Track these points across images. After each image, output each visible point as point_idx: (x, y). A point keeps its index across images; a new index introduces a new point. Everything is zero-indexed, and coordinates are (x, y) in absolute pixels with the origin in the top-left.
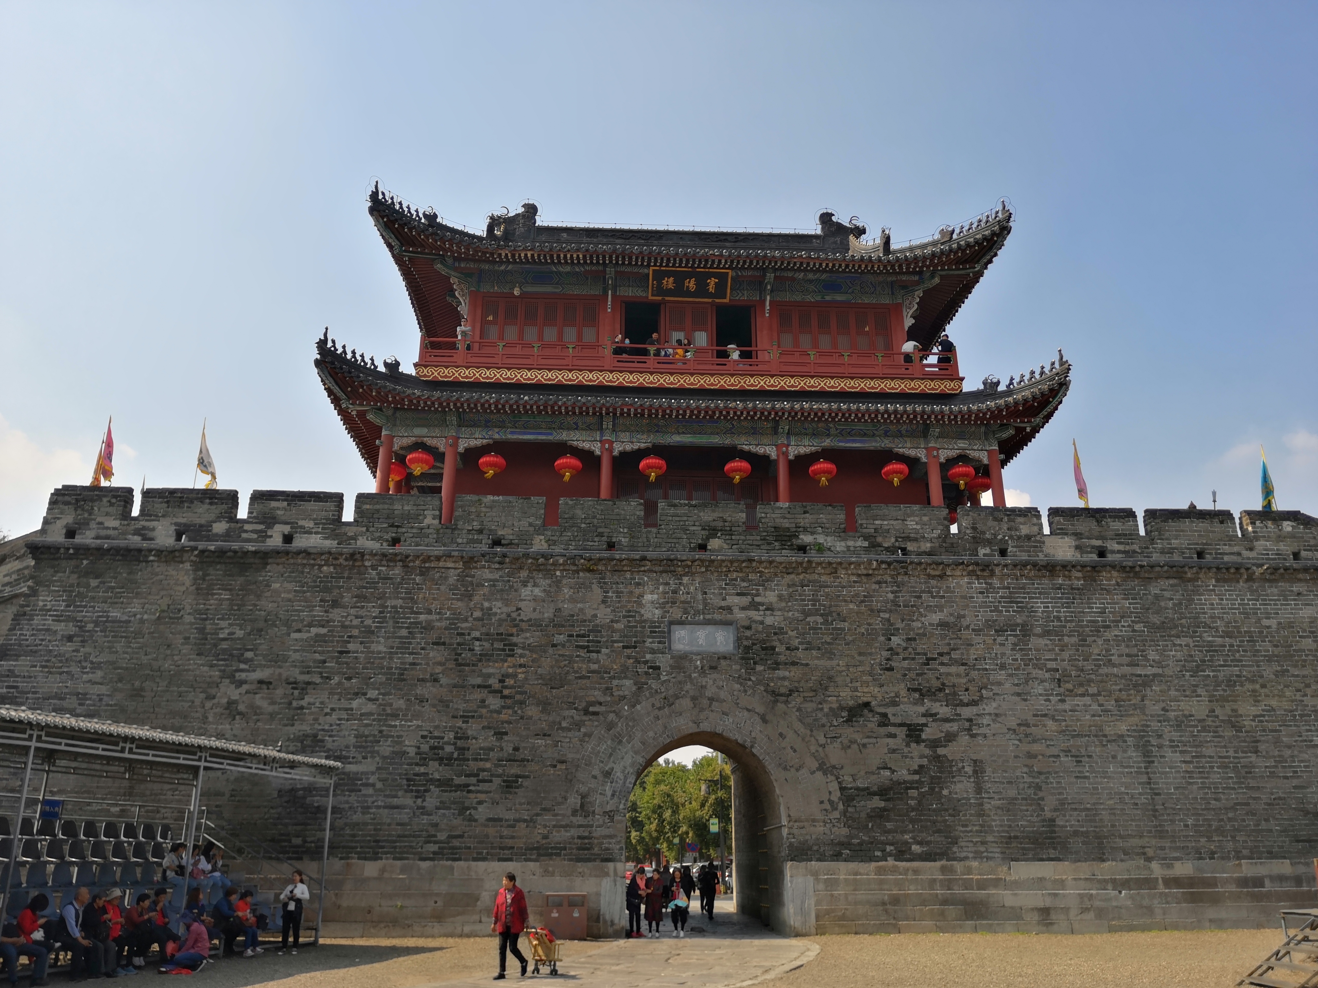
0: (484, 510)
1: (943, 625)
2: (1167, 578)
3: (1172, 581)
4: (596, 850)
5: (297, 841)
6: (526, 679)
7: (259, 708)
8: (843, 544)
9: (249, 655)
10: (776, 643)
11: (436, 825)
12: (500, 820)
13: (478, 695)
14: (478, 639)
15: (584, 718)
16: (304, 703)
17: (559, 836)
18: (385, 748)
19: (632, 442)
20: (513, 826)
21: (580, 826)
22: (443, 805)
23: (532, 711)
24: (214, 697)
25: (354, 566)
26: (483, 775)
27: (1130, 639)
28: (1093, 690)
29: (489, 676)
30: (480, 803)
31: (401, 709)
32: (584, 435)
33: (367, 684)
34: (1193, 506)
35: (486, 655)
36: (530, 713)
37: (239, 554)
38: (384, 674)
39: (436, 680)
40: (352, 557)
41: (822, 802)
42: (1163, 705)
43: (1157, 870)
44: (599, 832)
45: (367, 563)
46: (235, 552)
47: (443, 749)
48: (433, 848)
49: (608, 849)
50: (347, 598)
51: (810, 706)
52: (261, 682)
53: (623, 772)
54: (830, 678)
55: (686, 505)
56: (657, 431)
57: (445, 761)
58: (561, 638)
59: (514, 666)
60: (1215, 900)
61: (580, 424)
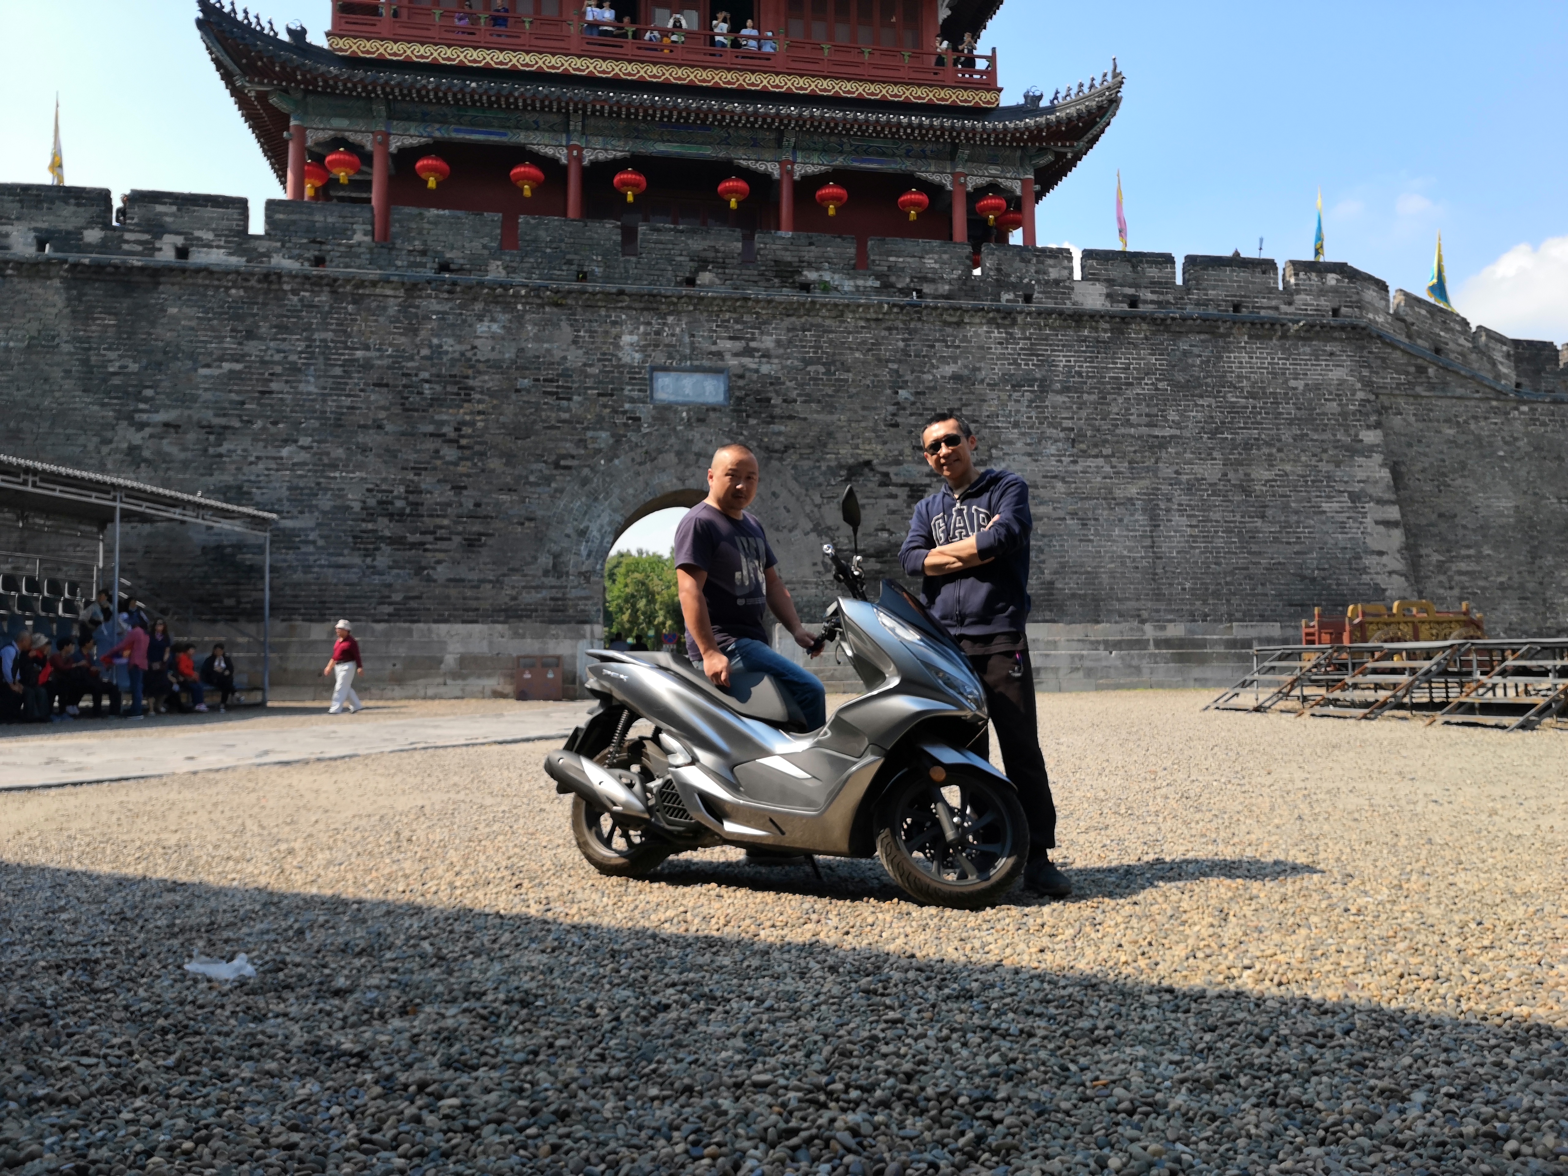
0: (426, 226)
1: (956, 378)
2: (1199, 333)
3: (1202, 337)
4: (571, 612)
5: (230, 602)
6: (486, 428)
7: (168, 454)
8: (852, 283)
9: (149, 393)
10: (772, 395)
11: (390, 586)
12: (462, 580)
13: (430, 445)
14: (427, 381)
15: (555, 472)
16: (222, 450)
17: (529, 598)
18: (325, 502)
19: (606, 150)
20: (478, 587)
21: (552, 587)
22: (396, 565)
23: (495, 463)
24: (111, 441)
25: (269, 290)
26: (440, 533)
27: (1151, 399)
28: (1107, 451)
29: (443, 423)
30: (439, 562)
31: (340, 459)
32: (546, 138)
33: (298, 430)
34: (1237, 254)
35: (437, 399)
36: (492, 466)
37: (122, 270)
38: (317, 418)
39: (380, 427)
40: (266, 277)
41: (815, 564)
42: (1176, 467)
43: (1150, 631)
44: (573, 593)
45: (286, 287)
46: (116, 267)
47: (392, 503)
48: (388, 609)
49: (583, 611)
50: (264, 328)
51: (806, 464)
52: (167, 425)
53: (600, 530)
54: (830, 434)
55: (671, 230)
56: (637, 137)
57: (397, 516)
58: (526, 382)
59: (472, 413)
60: (1202, 660)
61: (541, 123)
